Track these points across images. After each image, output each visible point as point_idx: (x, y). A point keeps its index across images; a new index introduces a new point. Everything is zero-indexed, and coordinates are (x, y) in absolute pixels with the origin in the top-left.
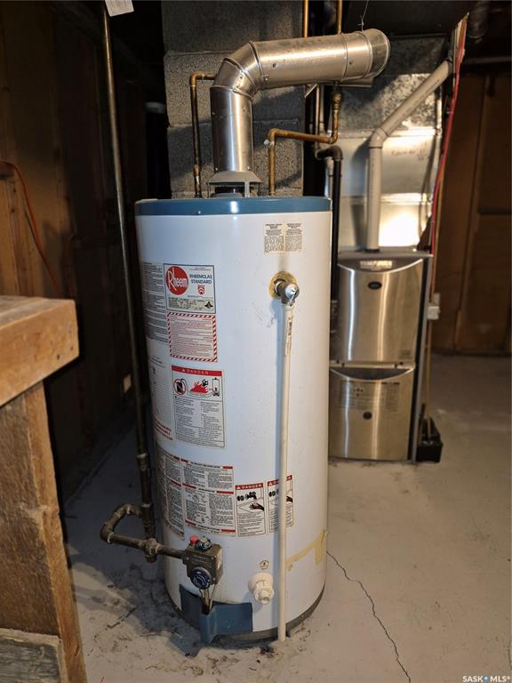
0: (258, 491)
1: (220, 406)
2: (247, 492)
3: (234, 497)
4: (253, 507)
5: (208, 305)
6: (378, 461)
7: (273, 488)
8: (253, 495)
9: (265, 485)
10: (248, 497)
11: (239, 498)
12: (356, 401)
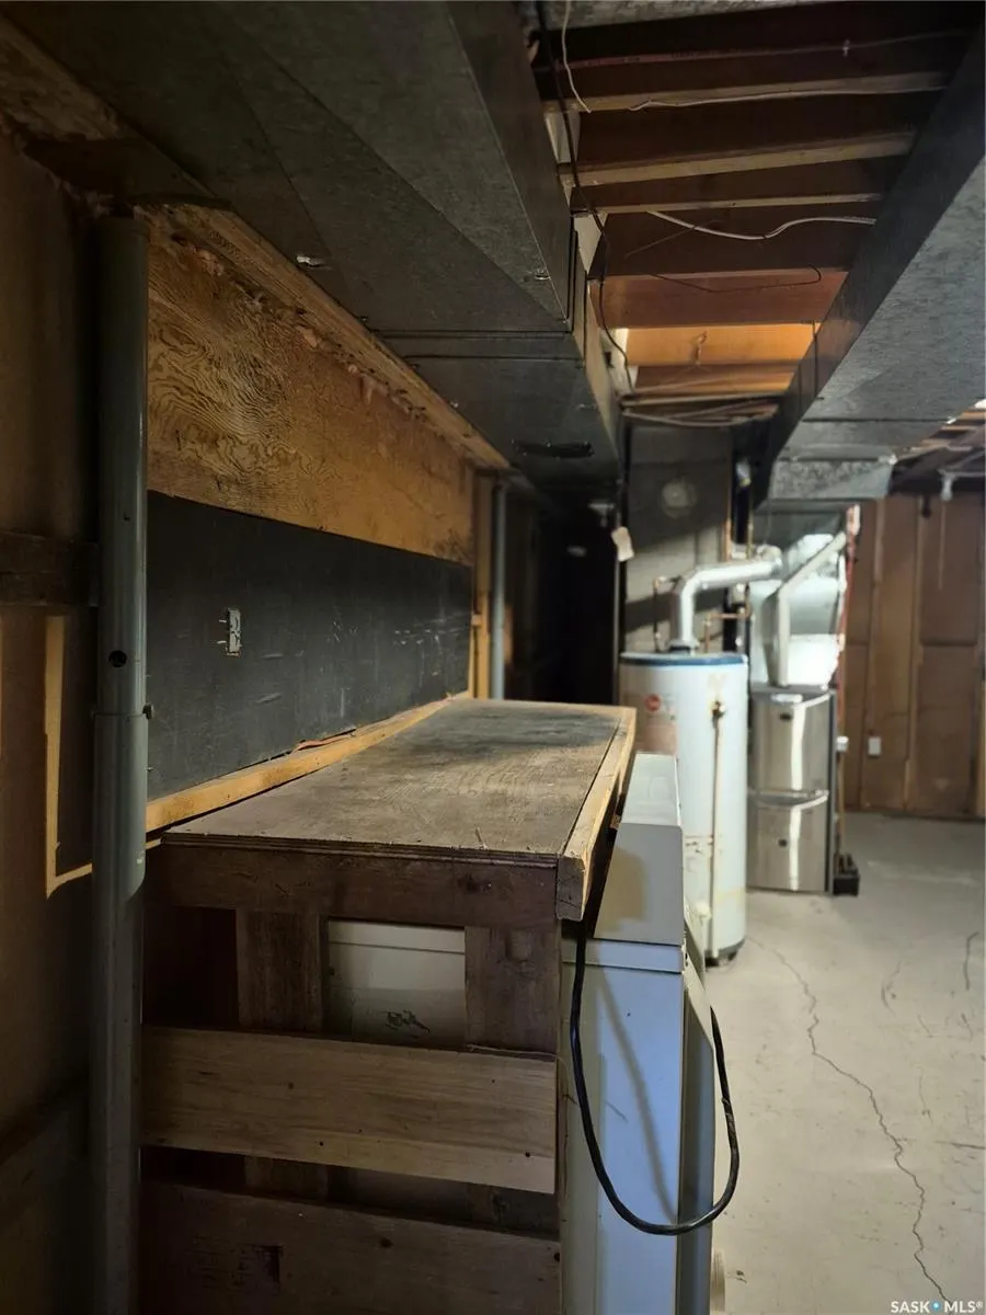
0: (699, 841)
2: (693, 840)
4: (696, 852)
5: (672, 718)
6: (798, 892)
7: (710, 840)
9: (705, 837)
10: (694, 844)
11: (688, 845)
12: (772, 829)
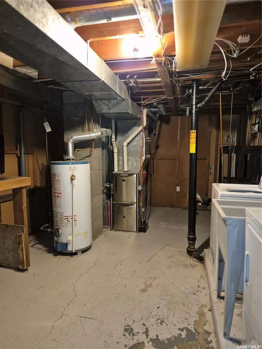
0: (68, 217)
1: (61, 200)
2: (66, 218)
3: (64, 219)
4: (68, 221)
5: (59, 180)
7: (71, 217)
8: (67, 218)
9: (70, 216)
10: (67, 219)
11: (65, 219)
12: (121, 213)
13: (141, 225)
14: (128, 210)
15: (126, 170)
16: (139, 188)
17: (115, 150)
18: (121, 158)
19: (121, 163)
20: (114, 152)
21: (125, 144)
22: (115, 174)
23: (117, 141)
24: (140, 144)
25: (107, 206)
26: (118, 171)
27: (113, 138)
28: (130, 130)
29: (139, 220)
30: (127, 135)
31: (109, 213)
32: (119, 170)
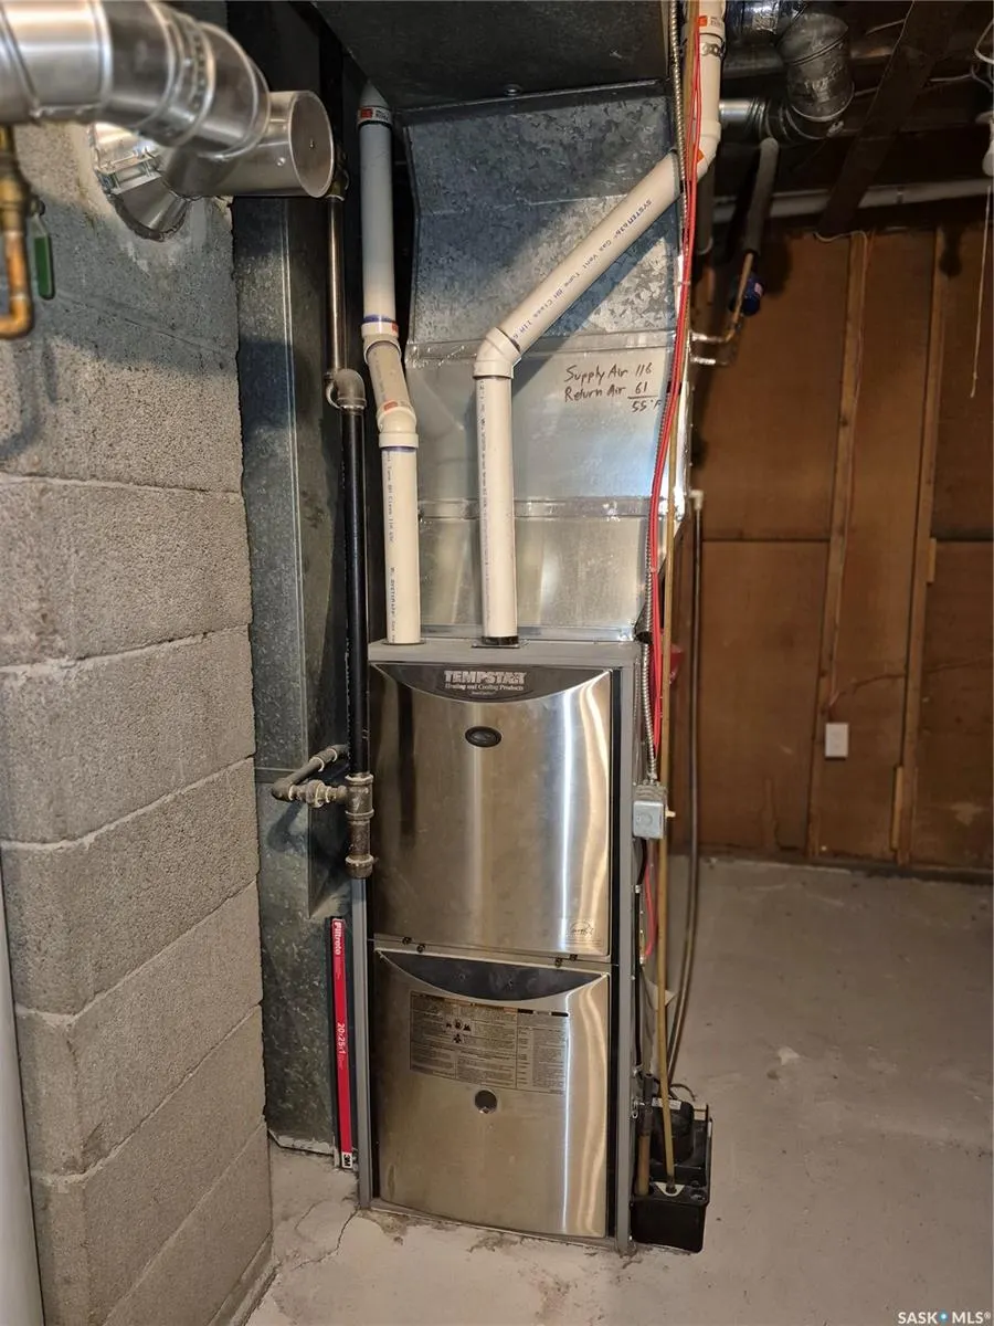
12: (453, 1056)
13: (658, 1173)
14: (530, 1036)
15: (500, 623)
16: (647, 813)
17: (397, 428)
18: (451, 511)
19: (452, 555)
20: (383, 443)
21: (497, 357)
22: (389, 667)
23: (414, 346)
24: (640, 369)
25: (323, 968)
26: (425, 629)
27: (374, 319)
28: (545, 234)
29: (638, 1127)
30: (506, 283)
31: (341, 1028)
32: (437, 619)
